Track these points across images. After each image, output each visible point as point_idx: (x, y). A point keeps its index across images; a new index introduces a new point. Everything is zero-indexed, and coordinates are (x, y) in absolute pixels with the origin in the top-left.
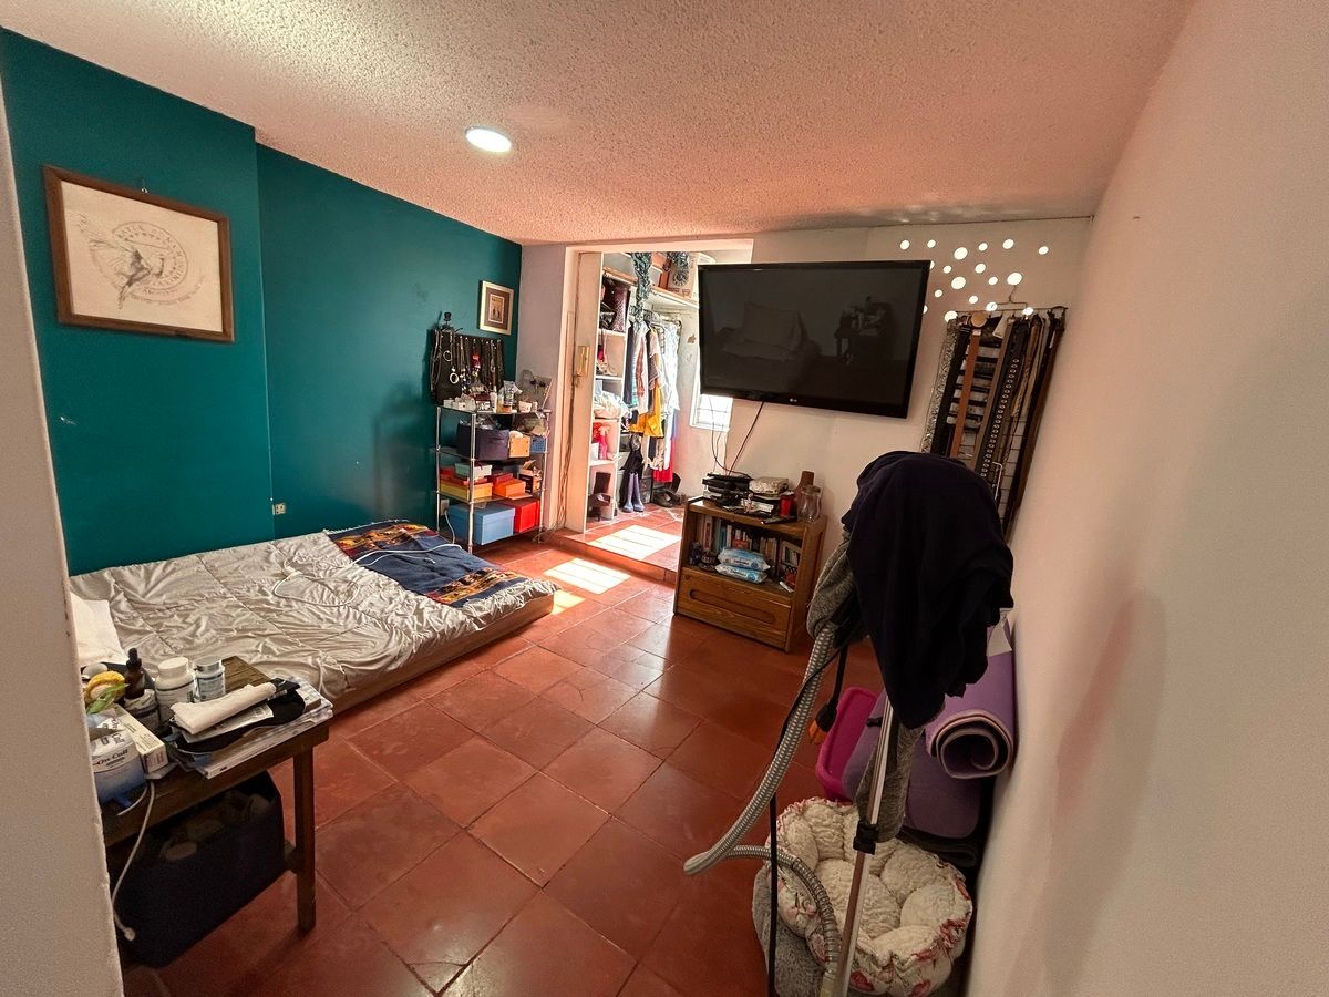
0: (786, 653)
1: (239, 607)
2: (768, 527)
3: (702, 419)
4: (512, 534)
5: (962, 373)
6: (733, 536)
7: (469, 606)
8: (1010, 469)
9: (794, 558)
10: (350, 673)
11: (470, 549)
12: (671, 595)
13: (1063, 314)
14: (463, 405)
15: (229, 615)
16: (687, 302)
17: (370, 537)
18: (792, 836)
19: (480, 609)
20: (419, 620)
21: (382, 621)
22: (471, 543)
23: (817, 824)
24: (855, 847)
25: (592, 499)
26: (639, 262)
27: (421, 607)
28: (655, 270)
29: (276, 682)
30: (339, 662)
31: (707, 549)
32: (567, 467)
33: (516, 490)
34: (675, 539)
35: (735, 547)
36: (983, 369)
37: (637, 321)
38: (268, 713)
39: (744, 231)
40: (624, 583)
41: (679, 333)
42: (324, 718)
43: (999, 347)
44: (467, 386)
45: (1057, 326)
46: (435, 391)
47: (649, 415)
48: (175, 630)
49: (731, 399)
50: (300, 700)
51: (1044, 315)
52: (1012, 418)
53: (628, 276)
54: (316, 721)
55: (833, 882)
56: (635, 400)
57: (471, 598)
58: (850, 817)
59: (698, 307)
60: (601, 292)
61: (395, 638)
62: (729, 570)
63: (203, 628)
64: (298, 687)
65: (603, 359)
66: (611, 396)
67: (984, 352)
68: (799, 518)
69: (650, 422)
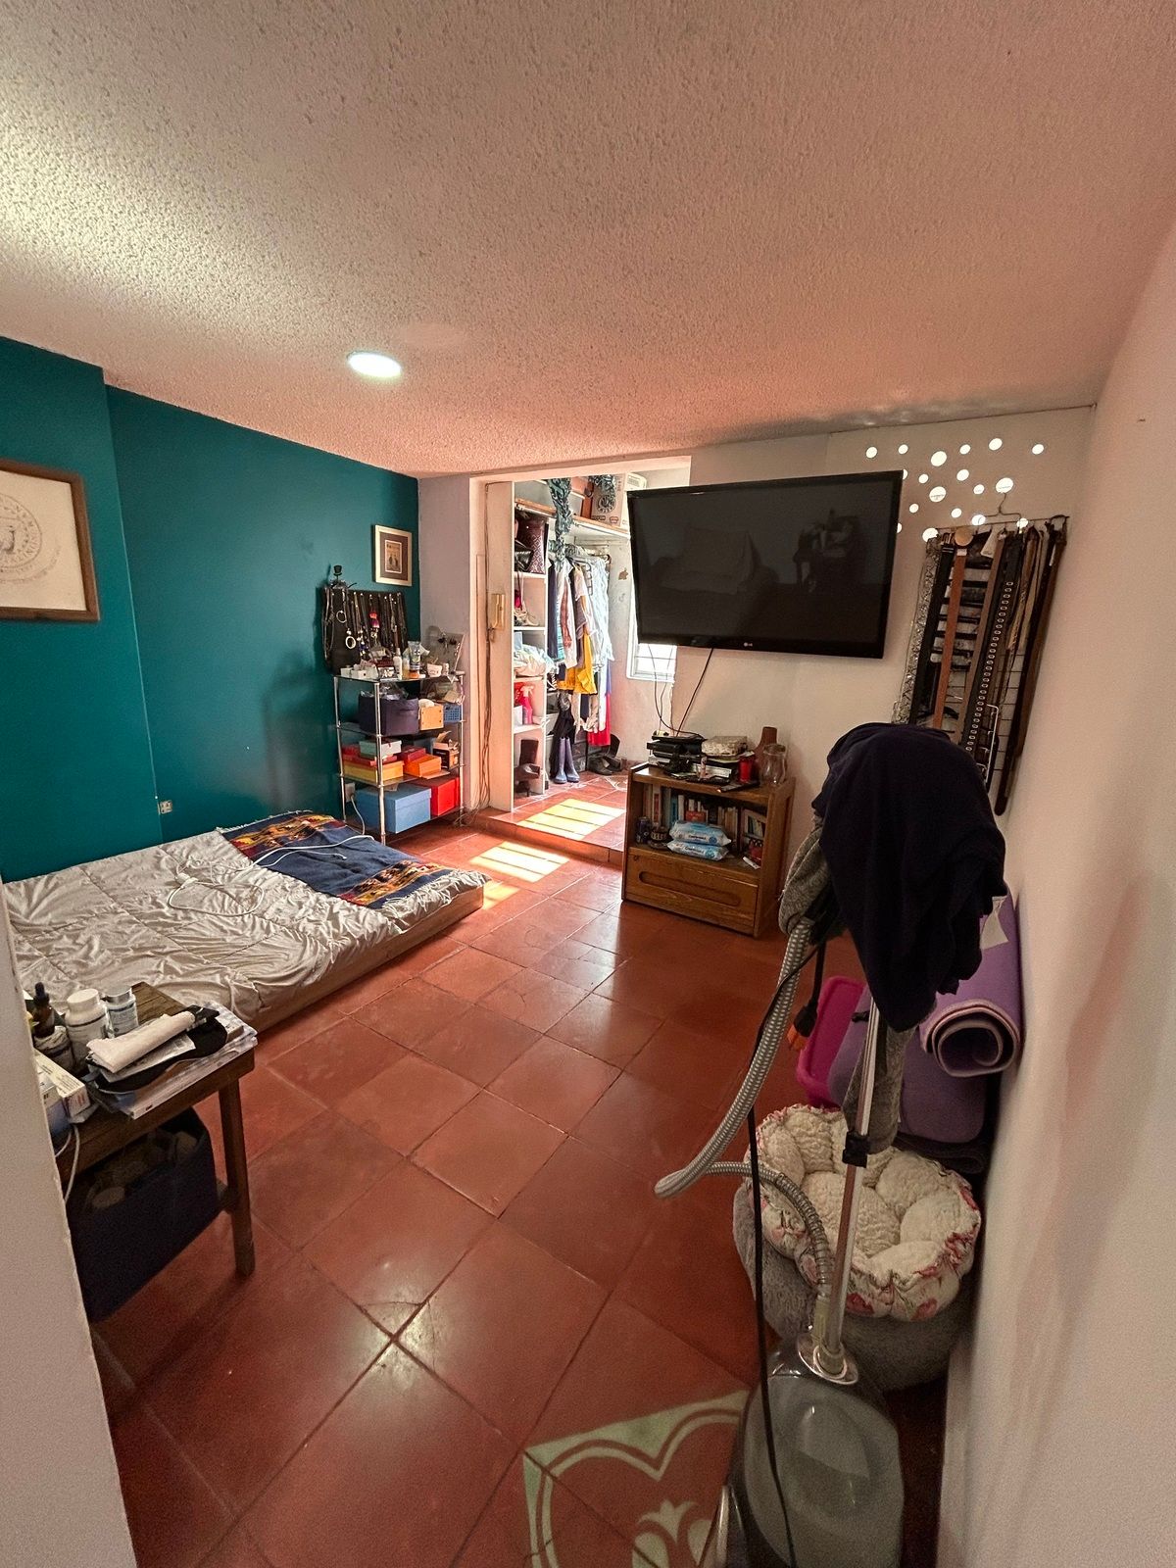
0: (755, 939)
1: (135, 922)
2: (727, 795)
3: (640, 668)
4: (429, 819)
5: (947, 601)
6: (686, 807)
7: (388, 906)
8: (1008, 712)
9: (758, 830)
10: (264, 990)
11: (383, 839)
12: (618, 879)
13: (1065, 524)
14: (364, 673)
15: (122, 933)
16: (617, 532)
17: (269, 833)
18: (773, 1148)
19: (401, 909)
20: (334, 927)
21: (293, 930)
22: (383, 832)
23: (801, 1134)
24: (845, 1160)
25: (519, 772)
26: (556, 489)
27: (335, 911)
28: (575, 497)
29: (193, 1009)
30: (250, 979)
31: (657, 824)
32: (487, 736)
33: (430, 767)
34: (619, 812)
35: (690, 820)
36: (971, 595)
37: (558, 560)
38: (189, 1045)
39: (679, 446)
40: (563, 868)
41: (608, 569)
42: (249, 1046)
43: (989, 568)
44: (366, 650)
45: (1058, 539)
46: (330, 658)
47: (578, 669)
48: (66, 953)
49: (675, 647)
50: (220, 1028)
51: (1040, 526)
52: (1008, 651)
53: (545, 507)
54: (241, 1051)
55: (822, 1197)
56: (561, 652)
57: (390, 896)
58: (838, 1123)
59: (629, 537)
60: (514, 528)
61: (309, 949)
62: (683, 847)
63: (96, 948)
64: (218, 1014)
65: (520, 606)
66: (533, 649)
67: (971, 575)
68: (762, 783)
69: (580, 676)
